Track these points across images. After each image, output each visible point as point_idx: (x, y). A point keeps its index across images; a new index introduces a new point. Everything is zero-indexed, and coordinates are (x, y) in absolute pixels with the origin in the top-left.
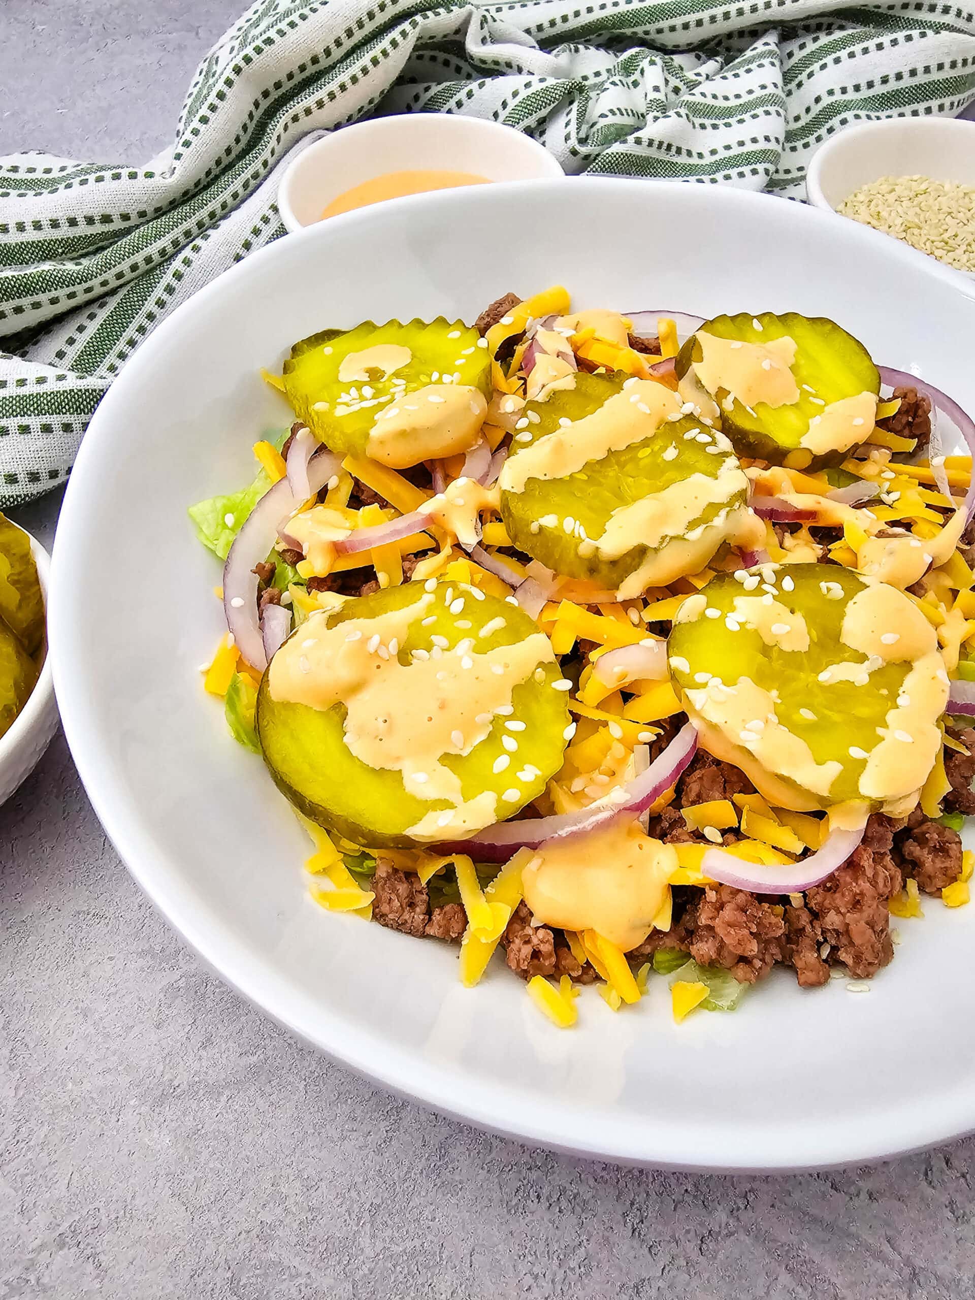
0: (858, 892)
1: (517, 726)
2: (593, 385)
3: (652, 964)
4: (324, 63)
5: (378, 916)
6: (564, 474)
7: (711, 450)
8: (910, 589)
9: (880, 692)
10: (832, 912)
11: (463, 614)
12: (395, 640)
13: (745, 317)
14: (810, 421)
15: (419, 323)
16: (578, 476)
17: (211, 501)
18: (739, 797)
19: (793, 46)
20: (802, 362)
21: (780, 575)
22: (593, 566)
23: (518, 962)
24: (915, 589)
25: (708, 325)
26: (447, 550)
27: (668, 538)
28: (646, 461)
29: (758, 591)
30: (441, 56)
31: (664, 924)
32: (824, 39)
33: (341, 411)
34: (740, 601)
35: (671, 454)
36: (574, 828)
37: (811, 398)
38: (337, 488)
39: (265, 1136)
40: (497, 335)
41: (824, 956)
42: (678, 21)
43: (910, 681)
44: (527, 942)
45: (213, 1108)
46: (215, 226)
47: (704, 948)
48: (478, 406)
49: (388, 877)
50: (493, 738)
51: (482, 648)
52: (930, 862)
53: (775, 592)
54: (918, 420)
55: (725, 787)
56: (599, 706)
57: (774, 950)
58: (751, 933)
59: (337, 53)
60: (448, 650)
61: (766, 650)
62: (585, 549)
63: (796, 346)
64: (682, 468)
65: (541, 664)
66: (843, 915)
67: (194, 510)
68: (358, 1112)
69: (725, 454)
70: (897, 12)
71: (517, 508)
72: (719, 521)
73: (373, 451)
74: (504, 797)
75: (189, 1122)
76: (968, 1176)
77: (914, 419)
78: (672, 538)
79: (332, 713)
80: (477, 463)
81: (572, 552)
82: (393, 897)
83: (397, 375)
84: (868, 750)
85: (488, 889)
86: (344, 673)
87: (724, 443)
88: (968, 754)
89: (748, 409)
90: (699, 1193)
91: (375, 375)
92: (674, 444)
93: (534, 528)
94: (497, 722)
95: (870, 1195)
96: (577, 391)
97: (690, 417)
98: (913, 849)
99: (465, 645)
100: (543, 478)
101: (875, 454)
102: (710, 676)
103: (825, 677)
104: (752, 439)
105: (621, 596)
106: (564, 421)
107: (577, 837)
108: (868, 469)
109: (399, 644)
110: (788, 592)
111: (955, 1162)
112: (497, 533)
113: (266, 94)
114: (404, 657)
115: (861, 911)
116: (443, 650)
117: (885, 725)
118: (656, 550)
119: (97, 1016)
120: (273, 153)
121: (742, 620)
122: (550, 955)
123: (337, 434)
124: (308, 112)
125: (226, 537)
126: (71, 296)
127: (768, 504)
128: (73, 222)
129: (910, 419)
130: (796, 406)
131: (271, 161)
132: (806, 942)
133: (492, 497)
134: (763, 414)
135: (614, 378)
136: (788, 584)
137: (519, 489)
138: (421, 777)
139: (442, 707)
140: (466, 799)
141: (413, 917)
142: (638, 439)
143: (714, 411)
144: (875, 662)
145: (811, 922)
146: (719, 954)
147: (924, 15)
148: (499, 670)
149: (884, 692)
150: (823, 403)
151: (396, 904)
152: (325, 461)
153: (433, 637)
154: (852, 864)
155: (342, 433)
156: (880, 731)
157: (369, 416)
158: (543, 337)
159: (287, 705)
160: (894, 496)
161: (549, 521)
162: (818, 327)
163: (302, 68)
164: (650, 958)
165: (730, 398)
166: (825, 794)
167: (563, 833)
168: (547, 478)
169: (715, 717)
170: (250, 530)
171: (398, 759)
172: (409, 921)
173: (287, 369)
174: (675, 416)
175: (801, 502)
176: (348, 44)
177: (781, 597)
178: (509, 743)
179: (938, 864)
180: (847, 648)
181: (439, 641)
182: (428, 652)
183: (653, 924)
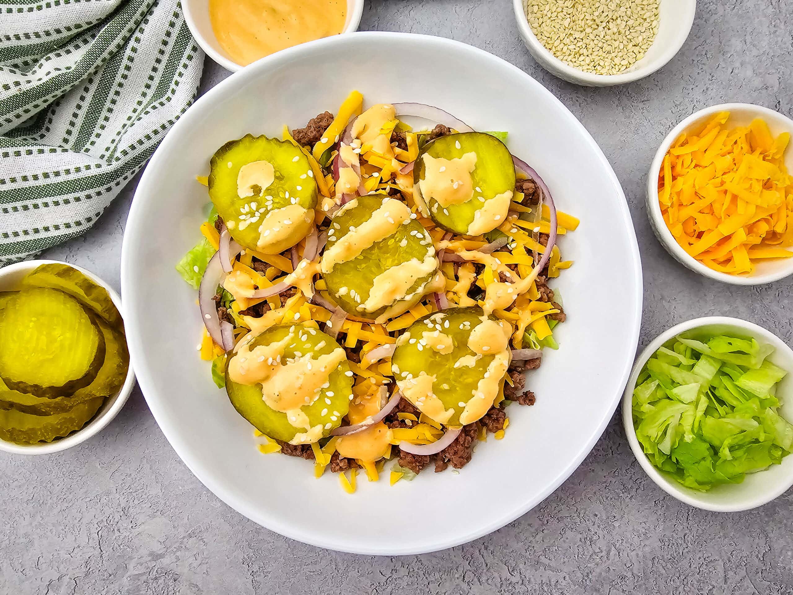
0: (457, 449)
1: (330, 394)
5: (284, 452)
6: (352, 258)
7: (422, 242)
9: (479, 370)
11: (307, 341)
12: (279, 356)
16: (359, 258)
17: (186, 257)
21: (443, 320)
22: (364, 313)
24: (511, 309)
26: (299, 294)
27: (396, 301)
28: (393, 246)
29: (434, 329)
33: (242, 226)
34: (425, 334)
35: (404, 242)
36: (353, 432)
37: (479, 197)
38: (245, 257)
40: (319, 150)
43: (492, 363)
44: (338, 465)
48: (310, 218)
50: (321, 399)
53: (440, 329)
56: (367, 370)
60: (302, 357)
61: (434, 355)
62: (359, 309)
64: (409, 253)
65: (340, 363)
67: (177, 266)
69: (428, 246)
71: (329, 283)
74: (325, 427)
78: (398, 300)
80: (311, 247)
81: (355, 307)
83: (268, 191)
84: (466, 402)
85: (323, 449)
87: (429, 239)
89: (445, 210)
92: (406, 237)
93: (337, 296)
97: (414, 220)
99: (308, 356)
101: (510, 218)
103: (457, 365)
105: (377, 322)
106: (351, 228)
107: (355, 434)
108: (505, 227)
110: (446, 329)
114: (284, 363)
116: (300, 358)
118: (391, 306)
125: (196, 278)
127: (451, 258)
129: (531, 197)
130: (470, 203)
133: (319, 269)
134: (453, 211)
136: (447, 324)
137: (330, 271)
139: (300, 388)
141: (296, 453)
142: (388, 235)
149: (481, 370)
150: (485, 199)
152: (236, 244)
153: (295, 353)
156: (474, 392)
157: (257, 228)
158: (344, 152)
159: (239, 385)
160: (514, 245)
161: (344, 290)
165: (436, 205)
166: (444, 423)
167: (349, 434)
168: (343, 262)
170: (207, 277)
171: (285, 407)
174: (407, 221)
175: (467, 256)
177: (443, 330)
179: (495, 425)
180: (469, 349)
181: (298, 354)
182: (294, 359)
183: (384, 456)
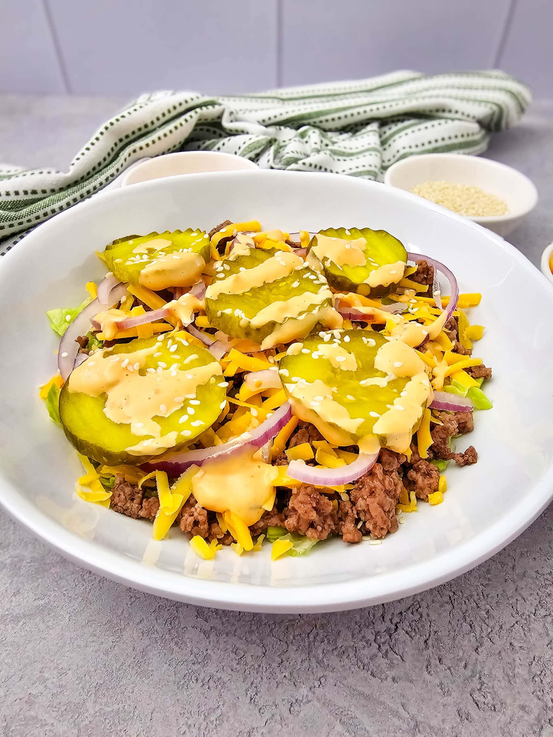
0: (373, 486)
1: (196, 402)
2: (259, 254)
3: (266, 535)
4: (150, 127)
5: (113, 506)
6: (240, 292)
7: (316, 282)
8: (418, 348)
9: (393, 390)
10: (360, 499)
11: (176, 352)
12: (138, 363)
13: (343, 229)
14: (370, 273)
15: (179, 232)
16: (247, 294)
17: (60, 310)
18: (315, 443)
19: (386, 129)
20: (369, 248)
21: (343, 335)
22: (248, 331)
23: (185, 526)
24: (420, 348)
25: (321, 232)
26: (177, 328)
27: (287, 319)
28: (283, 288)
29: (331, 342)
30: (212, 129)
31: (269, 507)
32: (400, 125)
33: (128, 263)
34: (321, 346)
35: (296, 284)
36: (220, 453)
37: (372, 263)
38: (125, 302)
40: (217, 238)
41: (359, 527)
42: (329, 117)
43: (409, 384)
44: (192, 515)
46: (89, 197)
47: (291, 522)
48: (200, 263)
49: (120, 484)
50: (183, 409)
51: (184, 368)
52: (420, 480)
53: (340, 342)
54: (429, 276)
55: (309, 438)
56: (247, 401)
57: (329, 521)
58: (313, 507)
59: (157, 124)
60: (166, 369)
61: (334, 370)
62: (243, 323)
63: (366, 242)
64: (300, 290)
65: (214, 376)
66: (366, 500)
67: (50, 313)
69: (323, 284)
70: (434, 113)
71: (212, 307)
72: (315, 311)
73: (142, 281)
74: (181, 433)
76: (452, 669)
77: (427, 276)
78: (290, 318)
79: (100, 399)
81: (237, 324)
82: (121, 493)
83: (162, 251)
84: (381, 414)
85: (173, 487)
86: (109, 377)
87: (323, 279)
88: (442, 424)
89: (338, 266)
90: (292, 678)
91: (151, 251)
93: (219, 314)
94: (186, 401)
95: (394, 679)
96: (251, 256)
97: (308, 269)
98: (412, 474)
99: (174, 367)
100: (228, 293)
101: (407, 292)
102: (299, 378)
103: (363, 382)
104: (339, 279)
105: (263, 347)
106: (242, 269)
107: (222, 458)
108: (403, 298)
109: (140, 366)
110: (347, 343)
111: (444, 660)
112: (203, 321)
113: (121, 140)
114: (142, 372)
115: (375, 497)
116: (163, 369)
117: (392, 404)
118: (281, 324)
120: (122, 165)
121: (320, 354)
122: (204, 523)
123: (125, 273)
124: (141, 148)
125: (65, 326)
126: (11, 226)
127: (347, 311)
128: (17, 193)
129: (425, 276)
130: (364, 267)
131: (121, 169)
132: (349, 519)
133: (201, 304)
134: (346, 269)
135: (271, 252)
136: (347, 339)
137: (215, 298)
138: (140, 425)
139: (157, 392)
140: (162, 436)
141: (132, 506)
142: (280, 278)
143: (320, 268)
144: (392, 377)
145: (351, 508)
146: (298, 523)
147: (446, 115)
148: (190, 377)
149: (395, 390)
150: (378, 266)
151: (123, 497)
152: (120, 289)
153: (159, 363)
154: (371, 473)
155: (127, 272)
156: (388, 406)
157: (143, 265)
158: (240, 237)
159: (77, 394)
160: (415, 310)
161: (228, 311)
162: (379, 234)
163: (140, 129)
164: (265, 531)
165: (329, 261)
166: (354, 432)
167: (215, 456)
168: (230, 294)
169: (299, 396)
170: (78, 322)
171: (129, 418)
172: (130, 508)
173: (107, 248)
174: (299, 268)
175: (364, 310)
176: (163, 120)
177: (343, 344)
178: (191, 411)
179: (426, 482)
180: (377, 371)
181: (162, 364)
182: (155, 369)
183: (263, 507)
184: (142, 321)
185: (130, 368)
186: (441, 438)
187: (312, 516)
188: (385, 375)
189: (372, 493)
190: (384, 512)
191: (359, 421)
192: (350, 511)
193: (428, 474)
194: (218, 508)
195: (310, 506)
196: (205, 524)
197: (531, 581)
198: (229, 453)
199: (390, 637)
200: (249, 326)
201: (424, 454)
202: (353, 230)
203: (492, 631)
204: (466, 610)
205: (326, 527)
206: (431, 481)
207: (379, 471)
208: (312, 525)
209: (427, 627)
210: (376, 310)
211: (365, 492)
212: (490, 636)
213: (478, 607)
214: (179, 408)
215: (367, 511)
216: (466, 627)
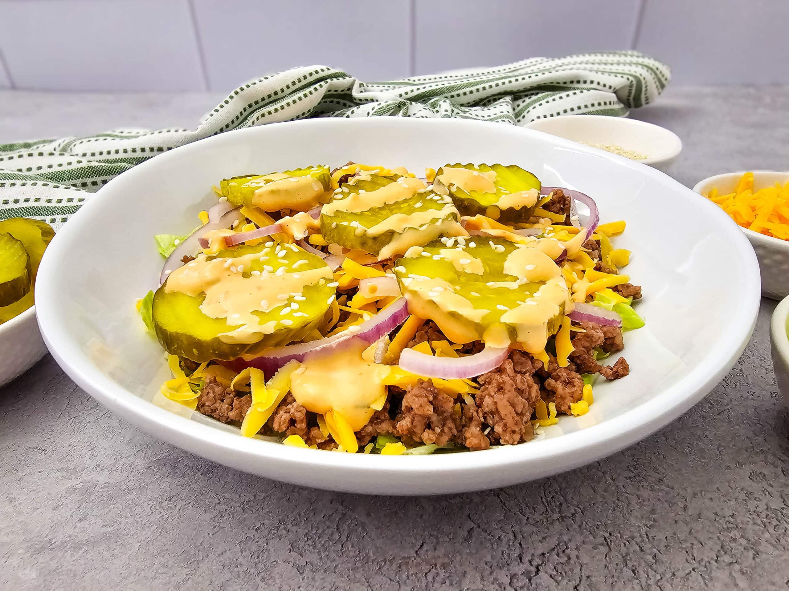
0: (501, 381)
2: (382, 180)
3: (375, 445)
4: (280, 95)
5: (200, 407)
6: (358, 211)
9: (525, 292)
10: (487, 397)
11: (284, 257)
13: (471, 165)
14: (500, 198)
16: (365, 213)
20: (500, 180)
21: (468, 242)
22: (364, 240)
23: (280, 424)
25: (448, 165)
27: (407, 229)
28: (405, 208)
29: (455, 247)
31: (379, 406)
32: (534, 98)
33: (243, 186)
34: (442, 251)
35: (418, 205)
36: (324, 345)
37: (502, 191)
38: (238, 226)
39: (102, 574)
40: (340, 174)
41: (486, 433)
42: (461, 92)
43: (543, 287)
44: (289, 413)
45: (72, 556)
47: (404, 424)
48: (318, 188)
49: (210, 382)
52: (559, 387)
53: (464, 247)
54: (566, 206)
55: (428, 340)
57: (450, 424)
58: (430, 402)
59: (287, 91)
60: (272, 272)
61: (457, 273)
62: (359, 232)
63: (496, 174)
65: (324, 278)
66: (493, 397)
67: (158, 237)
68: (170, 562)
70: (569, 85)
71: (327, 222)
72: (439, 223)
73: (255, 201)
74: (281, 322)
75: (53, 564)
77: (564, 207)
78: (409, 228)
79: (198, 297)
81: (353, 234)
82: (211, 391)
85: (269, 383)
86: (209, 275)
87: (448, 199)
88: (584, 332)
89: (465, 191)
91: (268, 181)
92: (421, 201)
93: (334, 225)
94: (291, 298)
96: (372, 182)
97: (432, 192)
98: (550, 381)
99: (281, 271)
100: (345, 211)
102: (417, 275)
103: (489, 284)
104: (466, 203)
105: (380, 258)
106: (362, 191)
107: (326, 351)
108: (537, 226)
109: (244, 268)
110: (472, 248)
112: (317, 239)
113: (250, 106)
114: (246, 274)
115: (504, 393)
116: (269, 272)
117: (524, 301)
118: (400, 234)
119: (18, 502)
121: (442, 256)
122: (302, 421)
123: (239, 194)
124: (270, 113)
129: (562, 206)
130: (495, 194)
132: (474, 423)
133: (317, 222)
134: (474, 195)
135: (393, 178)
136: (472, 245)
138: (236, 317)
139: (260, 288)
140: (260, 324)
141: (222, 406)
142: (401, 199)
143: (446, 191)
144: (523, 280)
145: (477, 411)
146: (412, 423)
147: (582, 85)
148: (298, 278)
149: (527, 293)
151: (211, 395)
153: (265, 266)
154: (500, 370)
155: (241, 193)
156: (519, 303)
158: (363, 173)
159: (173, 293)
160: (551, 235)
162: (510, 169)
163: (269, 96)
164: (374, 440)
165: (455, 187)
166: (478, 321)
167: (318, 348)
168: (347, 212)
169: (416, 288)
170: (186, 244)
171: (226, 312)
172: (219, 408)
174: (422, 191)
175: (494, 232)
176: (293, 88)
179: (568, 390)
180: (507, 275)
181: (267, 268)
182: (261, 272)
183: (371, 406)
184: (252, 236)
185: (233, 269)
186: (584, 347)
187: (428, 410)
188: (516, 279)
189: (500, 389)
190: (517, 413)
191: (483, 312)
192: (475, 414)
193: (569, 383)
194: (318, 408)
195: (426, 399)
196: (302, 423)
197: (707, 523)
198: (334, 346)
199: (530, 580)
200: (365, 235)
201: (564, 362)
202: (483, 165)
203: (661, 578)
204: (627, 554)
205: (446, 430)
206: (573, 389)
207: (509, 367)
208: (429, 426)
209: (577, 570)
210: (507, 232)
211: (492, 389)
212: (659, 584)
213: (642, 550)
214: (283, 304)
215: (495, 412)
216: (628, 573)
